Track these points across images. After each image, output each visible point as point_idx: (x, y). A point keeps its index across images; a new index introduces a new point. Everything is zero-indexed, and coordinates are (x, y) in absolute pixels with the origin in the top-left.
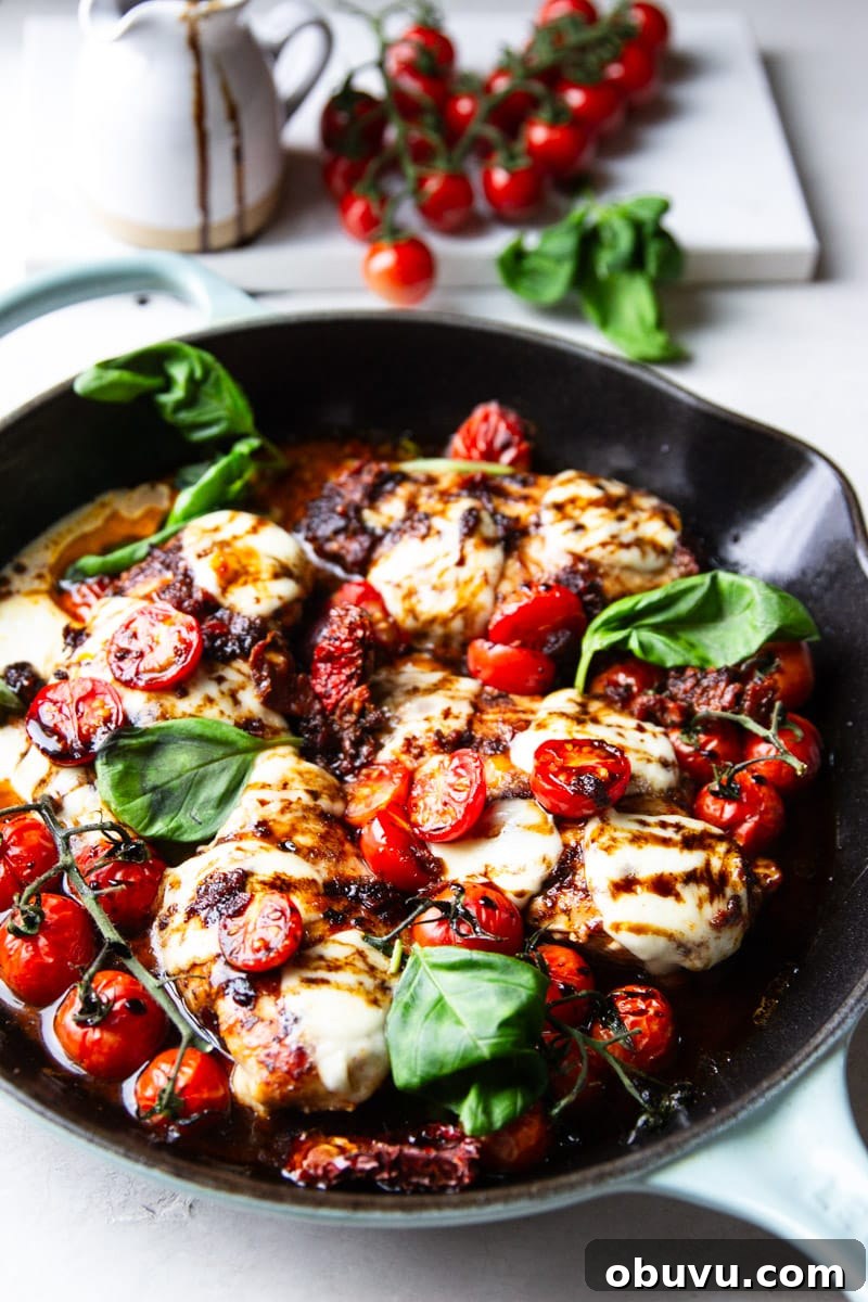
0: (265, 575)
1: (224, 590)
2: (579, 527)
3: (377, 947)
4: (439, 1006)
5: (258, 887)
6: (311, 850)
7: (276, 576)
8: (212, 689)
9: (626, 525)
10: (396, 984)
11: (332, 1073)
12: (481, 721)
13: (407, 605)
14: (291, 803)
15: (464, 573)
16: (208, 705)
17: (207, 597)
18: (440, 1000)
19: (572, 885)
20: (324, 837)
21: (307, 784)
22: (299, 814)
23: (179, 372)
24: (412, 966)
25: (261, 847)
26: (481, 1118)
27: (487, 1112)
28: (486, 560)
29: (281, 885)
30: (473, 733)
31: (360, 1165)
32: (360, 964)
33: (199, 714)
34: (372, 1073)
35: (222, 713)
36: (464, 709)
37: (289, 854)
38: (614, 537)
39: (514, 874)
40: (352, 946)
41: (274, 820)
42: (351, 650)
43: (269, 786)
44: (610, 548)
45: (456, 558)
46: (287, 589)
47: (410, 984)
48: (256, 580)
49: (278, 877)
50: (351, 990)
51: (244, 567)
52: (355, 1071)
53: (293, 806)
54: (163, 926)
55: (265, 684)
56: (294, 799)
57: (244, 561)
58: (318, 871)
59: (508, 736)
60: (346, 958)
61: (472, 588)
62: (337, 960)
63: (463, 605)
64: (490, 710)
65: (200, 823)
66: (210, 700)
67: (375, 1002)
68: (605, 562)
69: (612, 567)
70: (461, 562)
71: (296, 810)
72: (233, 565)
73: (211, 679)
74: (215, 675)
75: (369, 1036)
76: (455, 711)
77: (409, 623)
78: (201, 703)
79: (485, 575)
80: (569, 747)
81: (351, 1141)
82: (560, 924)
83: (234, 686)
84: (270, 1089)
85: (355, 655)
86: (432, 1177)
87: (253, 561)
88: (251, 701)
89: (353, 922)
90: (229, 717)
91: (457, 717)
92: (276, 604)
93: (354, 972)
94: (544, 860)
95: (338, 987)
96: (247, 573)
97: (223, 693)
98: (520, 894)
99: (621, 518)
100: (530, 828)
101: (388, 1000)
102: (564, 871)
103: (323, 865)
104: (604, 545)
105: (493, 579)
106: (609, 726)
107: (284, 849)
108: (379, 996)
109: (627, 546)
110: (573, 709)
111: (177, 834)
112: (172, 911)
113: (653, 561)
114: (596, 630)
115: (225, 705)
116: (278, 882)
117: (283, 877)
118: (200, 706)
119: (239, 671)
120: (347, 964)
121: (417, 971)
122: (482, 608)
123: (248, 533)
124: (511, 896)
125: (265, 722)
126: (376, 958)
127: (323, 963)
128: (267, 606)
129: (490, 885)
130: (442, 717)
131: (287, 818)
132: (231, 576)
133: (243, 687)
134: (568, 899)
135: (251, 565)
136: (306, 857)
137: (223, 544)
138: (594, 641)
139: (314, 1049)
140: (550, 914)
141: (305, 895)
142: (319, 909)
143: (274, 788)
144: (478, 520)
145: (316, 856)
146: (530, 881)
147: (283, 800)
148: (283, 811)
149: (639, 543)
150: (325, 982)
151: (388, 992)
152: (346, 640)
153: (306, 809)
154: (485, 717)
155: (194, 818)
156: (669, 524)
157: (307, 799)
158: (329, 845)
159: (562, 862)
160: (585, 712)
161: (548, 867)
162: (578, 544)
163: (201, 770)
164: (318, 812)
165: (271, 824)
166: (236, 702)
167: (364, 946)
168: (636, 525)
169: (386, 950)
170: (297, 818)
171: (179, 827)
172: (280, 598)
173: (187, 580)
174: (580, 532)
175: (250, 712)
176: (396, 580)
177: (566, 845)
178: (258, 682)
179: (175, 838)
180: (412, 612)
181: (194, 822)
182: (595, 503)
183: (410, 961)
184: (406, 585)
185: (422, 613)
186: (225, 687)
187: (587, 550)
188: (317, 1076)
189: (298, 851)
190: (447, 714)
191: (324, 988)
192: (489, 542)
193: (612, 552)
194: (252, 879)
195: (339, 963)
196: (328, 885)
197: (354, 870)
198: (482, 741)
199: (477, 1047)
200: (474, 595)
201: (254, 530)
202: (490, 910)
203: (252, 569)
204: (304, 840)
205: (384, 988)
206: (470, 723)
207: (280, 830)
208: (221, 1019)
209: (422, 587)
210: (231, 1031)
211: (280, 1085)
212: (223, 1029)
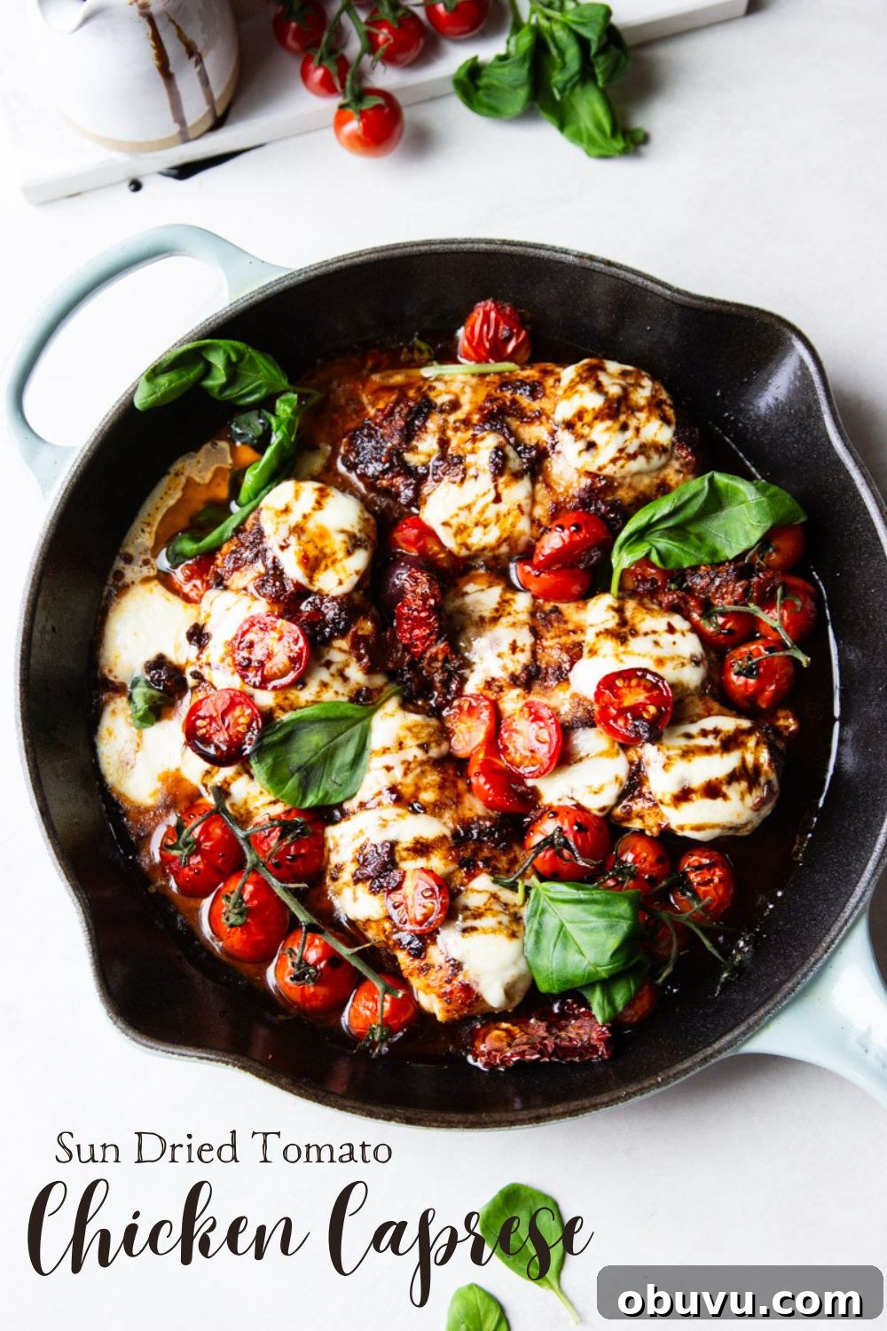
0: (341, 555)
1: (311, 579)
2: (591, 446)
3: (506, 886)
4: (562, 934)
5: (404, 854)
6: (435, 805)
7: (349, 553)
8: (324, 675)
9: (630, 433)
10: (525, 912)
11: (494, 997)
12: (544, 648)
13: (459, 540)
14: (409, 763)
15: (502, 508)
16: (324, 689)
17: (298, 585)
18: (562, 926)
19: (641, 795)
20: (441, 787)
21: (417, 738)
22: (418, 770)
23: (217, 360)
24: (534, 898)
25: (398, 815)
26: (608, 1010)
27: (611, 1002)
28: (517, 492)
29: (421, 848)
30: (538, 663)
31: (528, 1057)
32: (497, 907)
33: (319, 699)
34: (522, 986)
35: (336, 693)
36: (525, 638)
37: (419, 815)
38: (621, 451)
39: (596, 793)
40: (487, 891)
41: (401, 784)
43: (389, 749)
44: (620, 463)
45: (492, 495)
46: (360, 560)
47: (536, 913)
48: (334, 562)
49: (417, 842)
50: (494, 931)
51: (321, 550)
52: (509, 992)
53: (412, 766)
54: (334, 879)
55: (365, 660)
56: (411, 758)
57: (320, 545)
58: (445, 823)
59: (567, 666)
60: (485, 905)
61: (510, 519)
62: (478, 908)
63: (505, 535)
64: (548, 635)
65: (341, 785)
66: (324, 685)
67: (513, 935)
68: (618, 475)
69: (624, 477)
70: (498, 499)
71: (416, 768)
72: (312, 552)
73: (320, 666)
74: (323, 661)
75: (515, 963)
76: (519, 644)
77: (464, 552)
78: (318, 689)
79: (519, 506)
80: (619, 683)
81: (513, 1025)
82: (636, 824)
83: (340, 666)
84: (450, 1014)
85: (431, 620)
86: (581, 1056)
87: (327, 542)
88: (356, 674)
89: (481, 864)
90: (343, 694)
91: (523, 651)
92: (355, 579)
93: (494, 916)
94: (617, 778)
95: (485, 931)
96: (325, 556)
97: (333, 675)
98: (602, 809)
99: (624, 427)
100: (601, 754)
101: (522, 928)
102: (635, 783)
103: (447, 815)
104: (614, 461)
105: (526, 509)
106: (646, 634)
107: (415, 812)
108: (515, 927)
109: (633, 457)
110: (611, 621)
111: (327, 799)
112: (339, 868)
113: (657, 460)
114: (621, 547)
115: (337, 685)
116: (419, 846)
117: (421, 840)
118: (318, 692)
119: (341, 650)
120: (487, 910)
121: (539, 901)
122: (522, 533)
123: (314, 509)
124: (596, 812)
125: (371, 687)
126: (506, 895)
127: (469, 913)
128: (349, 583)
129: (579, 806)
130: (510, 652)
131: (410, 778)
132: (312, 564)
133: (347, 665)
134: (638, 805)
135: (326, 546)
136: (434, 814)
137: (298, 530)
138: (622, 560)
139: (478, 984)
140: (629, 815)
141: (441, 852)
142: (453, 860)
143: (393, 751)
144: (505, 458)
145: (440, 809)
146: (607, 797)
147: (404, 762)
148: (405, 774)
149: (643, 449)
150: (474, 929)
151: (521, 921)
153: (422, 763)
154: (545, 643)
155: (335, 782)
156: (666, 420)
157: (420, 754)
158: (447, 793)
159: (630, 778)
160: (623, 622)
161: (621, 785)
162: (593, 462)
163: (332, 744)
164: (431, 762)
165: (399, 787)
166: (345, 679)
167: (495, 888)
168: (638, 430)
169: (513, 887)
170: (417, 776)
171: (326, 794)
172: (357, 573)
173: (277, 573)
174: (592, 451)
175: (358, 684)
176: (445, 519)
177: (631, 763)
178: (359, 658)
179: (325, 803)
180: (465, 545)
181: (335, 786)
182: (599, 416)
183: (532, 893)
184: (454, 522)
185: (473, 545)
186: (333, 669)
187: (600, 469)
188: (483, 1001)
189: (424, 808)
190: (514, 648)
191: (475, 934)
192: (517, 476)
193: (622, 467)
194: (398, 848)
195: (480, 911)
196: (455, 834)
197: (470, 810)
198: (546, 669)
199: (597, 972)
200: (513, 525)
201: (319, 505)
202: (583, 834)
203: (328, 551)
204: (428, 796)
205: (516, 918)
206: (534, 653)
207: (407, 791)
208: (403, 967)
209: (470, 524)
210: (411, 974)
211: (457, 1011)
212: (405, 974)
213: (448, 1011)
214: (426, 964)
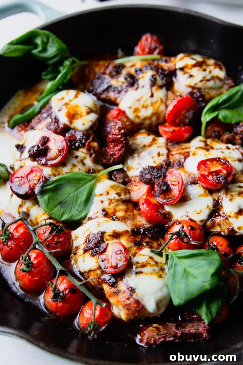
0: (84, 114)
1: (71, 122)
2: (191, 76)
3: (157, 254)
4: (186, 273)
5: (108, 238)
6: (123, 217)
7: (88, 113)
8: (75, 161)
9: (207, 72)
10: (166, 267)
11: (151, 306)
12: (172, 155)
13: (135, 114)
14: (112, 200)
15: (154, 99)
16: (74, 167)
17: (65, 125)
18: (185, 269)
19: (219, 215)
20: (126, 211)
21: (116, 191)
22: (116, 203)
23: (39, 41)
24: (171, 259)
25: (106, 221)
26: (210, 316)
28: (160, 94)
29: (116, 235)
30: (170, 160)
31: (168, 339)
32: (152, 262)
33: (71, 172)
34: (165, 303)
35: (80, 169)
36: (164, 151)
37: (116, 221)
38: (204, 78)
39: (198, 213)
40: (148, 255)
41: (107, 208)
42: (121, 138)
43: (102, 194)
44: (204, 82)
45: (150, 94)
46: (93, 117)
47: (172, 266)
48: (81, 116)
49: (114, 232)
50: (151, 274)
51: (76, 112)
52: (158, 304)
53: (113, 201)
54: (75, 254)
55: (93, 156)
56: (112, 198)
57: (76, 110)
58: (128, 226)
59: (183, 160)
60: (147, 261)
61: (157, 105)
62: (144, 263)
63: (155, 112)
64: (174, 150)
65: (80, 212)
66: (74, 166)
67: (160, 276)
68: (203, 87)
69: (205, 89)
70: (152, 96)
71: (114, 202)
72: (72, 112)
73: (73, 157)
74: (74, 156)
75: (161, 290)
76: (161, 153)
77: (137, 121)
78: (71, 167)
79: (161, 100)
80: (208, 163)
81: (160, 325)
82: (218, 229)
83: (82, 158)
84: (129, 316)
85: (122, 139)
87: (78, 109)
88: (89, 162)
89: (145, 244)
90: (82, 170)
91: (163, 155)
92: (90, 124)
93: (151, 266)
94: (208, 207)
95: (146, 274)
96: (77, 114)
97: (78, 162)
98: (202, 221)
99: (205, 70)
100: (200, 196)
101: (165, 274)
102: (216, 209)
103: (129, 222)
104: (201, 81)
105: (164, 100)
106: (217, 149)
107: (113, 220)
108: (161, 273)
109: (208, 80)
110: (202, 145)
111: (73, 217)
112: (77, 248)
113: (218, 84)
114: (206, 113)
115: (80, 166)
116: (115, 234)
117: (116, 232)
118: (71, 169)
119: (82, 152)
120: (147, 264)
121: (173, 260)
122: (162, 112)
123: (74, 98)
124: (198, 223)
125: (95, 169)
126: (157, 258)
127: (139, 265)
128: (88, 125)
129: (191, 220)
130: (157, 156)
131: (112, 206)
132: (72, 117)
133: (85, 158)
134: (218, 220)
135: (78, 111)
136: (122, 221)
137: (66, 104)
138: (206, 118)
139: (143, 300)
140: (213, 225)
141: (126, 237)
142: (131, 242)
143: (104, 195)
144: (155, 79)
145: (125, 220)
146: (204, 215)
147: (109, 199)
148: (110, 204)
149: (213, 78)
150: (141, 272)
151: (164, 271)
152: (118, 135)
153: (118, 201)
154: (172, 153)
155: (77, 210)
156: (221, 69)
157: (117, 197)
158: (129, 213)
159: (214, 207)
160: (207, 145)
161: (210, 210)
162: (193, 82)
163: (76, 192)
164: (122, 201)
165: (107, 210)
166: (84, 164)
167: (152, 255)
168: (210, 72)
169: (160, 254)
170: (115, 205)
172: (91, 121)
173: (57, 121)
174: (192, 78)
175: (89, 167)
176: (129, 106)
177: (214, 200)
178: (91, 156)
179: (72, 218)
180: (138, 117)
181: (77, 212)
182: (194, 66)
183: (170, 257)
184: (133, 107)
185: (140, 116)
186: (79, 159)
187: (196, 84)
188: (146, 309)
189: (118, 219)
190: (159, 154)
191: (141, 275)
192: (161, 87)
193: (205, 84)
194: (105, 235)
195: (145, 264)
196: (133, 231)
197: (140, 221)
198: (174, 162)
200: (158, 107)
201: (76, 96)
202: (193, 231)
203: (79, 112)
204: (120, 214)
205: (162, 269)
206: (168, 156)
207: (110, 211)
208: (106, 292)
209: (140, 107)
210: (110, 296)
211: (133, 314)
212: (107, 296)
213: (128, 314)
214: (117, 290)
